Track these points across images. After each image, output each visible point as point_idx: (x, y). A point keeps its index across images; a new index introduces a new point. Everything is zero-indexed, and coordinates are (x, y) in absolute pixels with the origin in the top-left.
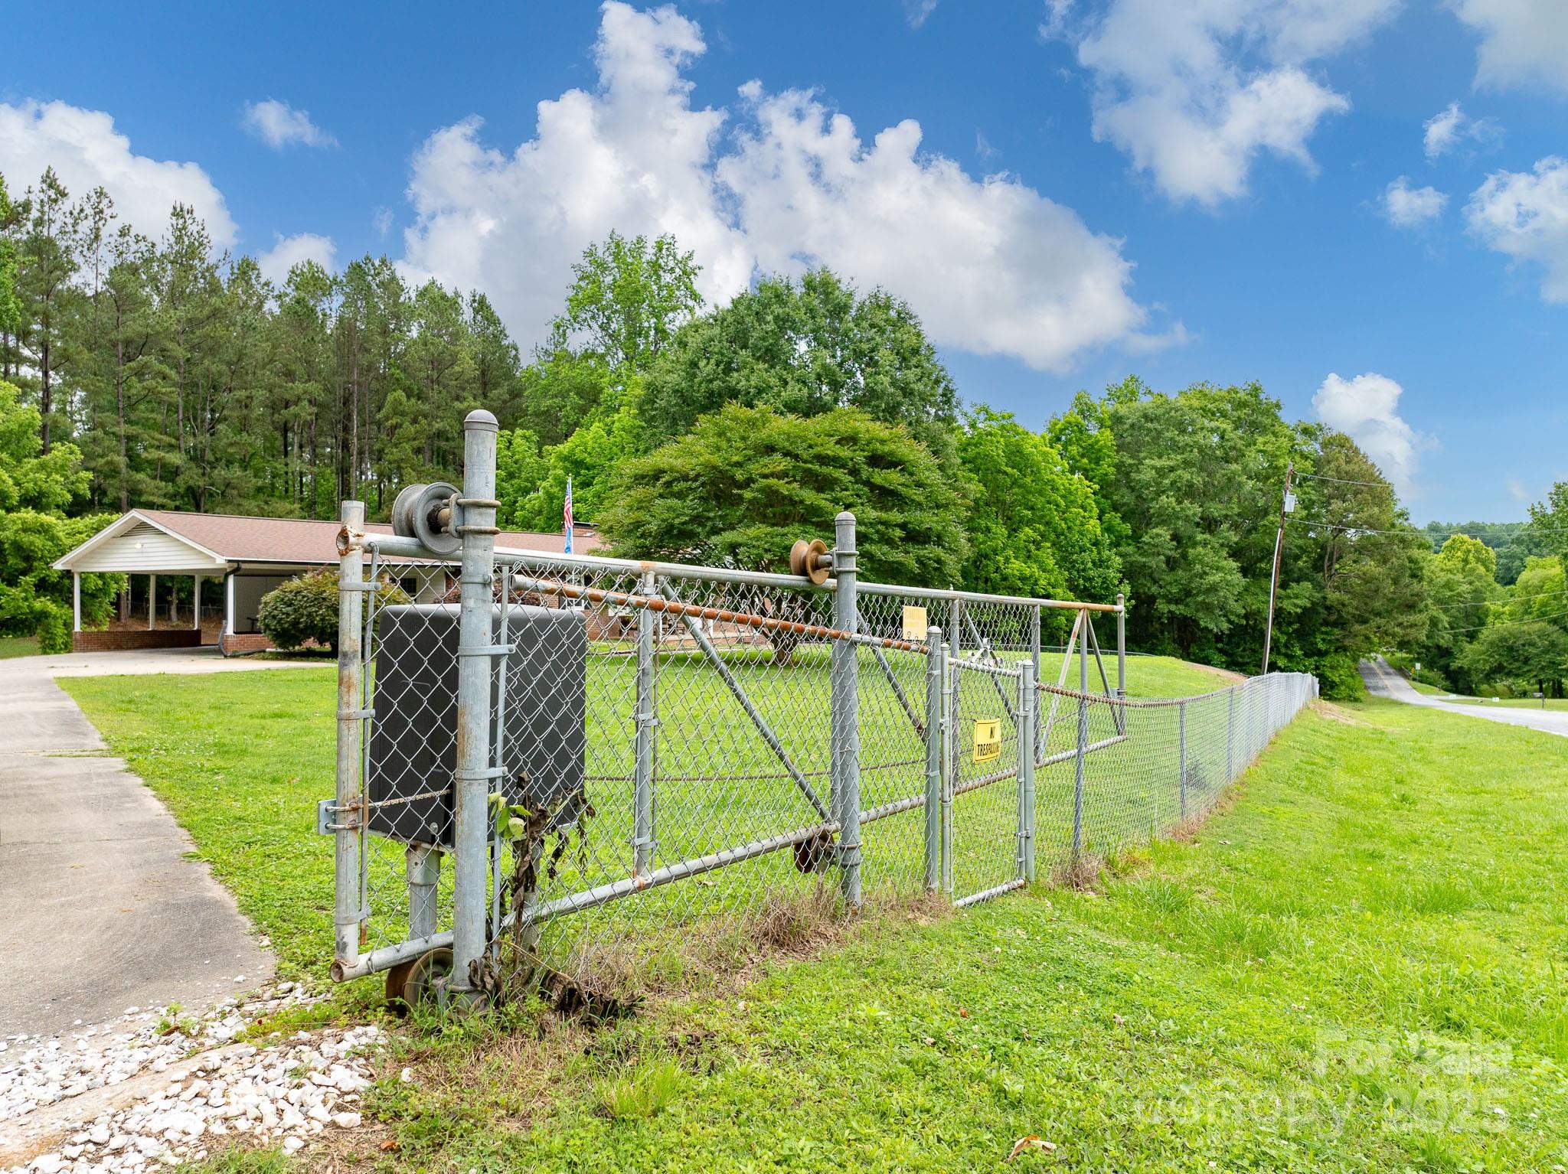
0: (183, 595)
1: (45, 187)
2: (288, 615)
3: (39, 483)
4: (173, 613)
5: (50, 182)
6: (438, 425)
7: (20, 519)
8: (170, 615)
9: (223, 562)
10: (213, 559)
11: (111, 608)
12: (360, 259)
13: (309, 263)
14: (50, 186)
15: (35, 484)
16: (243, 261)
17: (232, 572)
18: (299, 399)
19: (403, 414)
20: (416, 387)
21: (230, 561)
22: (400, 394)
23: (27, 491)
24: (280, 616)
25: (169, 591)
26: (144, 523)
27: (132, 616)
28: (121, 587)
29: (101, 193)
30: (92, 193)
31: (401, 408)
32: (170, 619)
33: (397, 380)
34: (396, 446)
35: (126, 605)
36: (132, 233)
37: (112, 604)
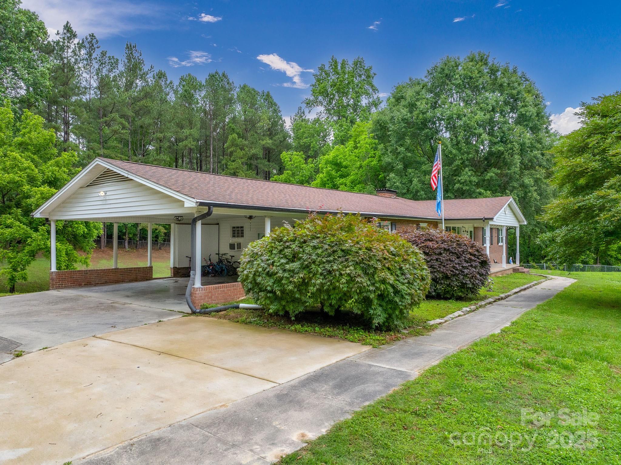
0: (131, 236)
1: (65, 31)
2: (292, 272)
3: (55, 173)
4: (126, 244)
5: (67, 28)
6: (253, 151)
7: (39, 191)
8: (125, 246)
9: (194, 205)
10: (181, 203)
11: (94, 244)
12: (214, 72)
13: (189, 75)
14: (68, 31)
15: (53, 173)
16: (159, 72)
17: (202, 217)
18: (186, 138)
19: (237, 146)
20: (241, 133)
21: (201, 204)
22: (235, 135)
23: (48, 177)
24: (280, 274)
25: (124, 234)
26: (109, 171)
27: (106, 246)
28: (99, 232)
29: (93, 36)
30: (88, 37)
31: (236, 143)
32: (125, 247)
33: (233, 129)
34: (234, 161)
35: (104, 240)
36: (107, 55)
37: (95, 241)
